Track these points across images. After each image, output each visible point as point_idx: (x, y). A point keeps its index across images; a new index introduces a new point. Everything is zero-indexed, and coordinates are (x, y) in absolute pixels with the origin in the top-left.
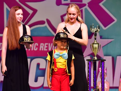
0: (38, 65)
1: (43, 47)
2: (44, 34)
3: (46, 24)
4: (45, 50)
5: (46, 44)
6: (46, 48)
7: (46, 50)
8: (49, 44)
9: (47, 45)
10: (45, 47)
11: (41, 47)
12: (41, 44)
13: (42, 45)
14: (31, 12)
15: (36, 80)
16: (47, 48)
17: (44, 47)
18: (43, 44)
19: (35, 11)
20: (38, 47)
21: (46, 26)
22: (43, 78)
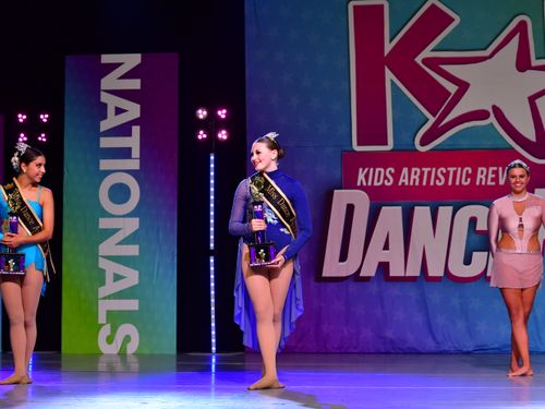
0: (473, 221)
1: (484, 176)
2: (486, 144)
3: (492, 119)
4: (489, 183)
5: (491, 169)
6: (493, 180)
7: (493, 183)
8: (500, 169)
9: (494, 172)
10: (491, 176)
11: (479, 176)
12: (480, 169)
13: (482, 173)
14: (452, 88)
15: (468, 261)
16: (496, 179)
17: (487, 176)
18: (485, 169)
19: (463, 87)
20: (473, 176)
21: (491, 124)
22: (486, 253)
